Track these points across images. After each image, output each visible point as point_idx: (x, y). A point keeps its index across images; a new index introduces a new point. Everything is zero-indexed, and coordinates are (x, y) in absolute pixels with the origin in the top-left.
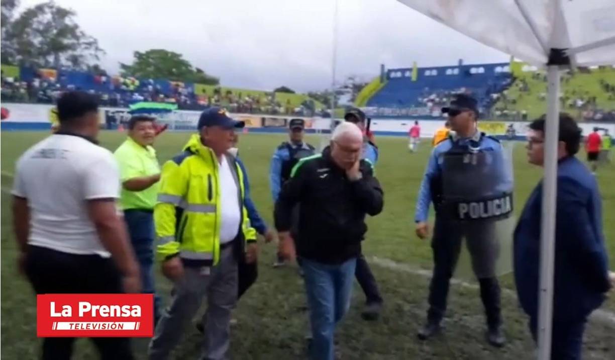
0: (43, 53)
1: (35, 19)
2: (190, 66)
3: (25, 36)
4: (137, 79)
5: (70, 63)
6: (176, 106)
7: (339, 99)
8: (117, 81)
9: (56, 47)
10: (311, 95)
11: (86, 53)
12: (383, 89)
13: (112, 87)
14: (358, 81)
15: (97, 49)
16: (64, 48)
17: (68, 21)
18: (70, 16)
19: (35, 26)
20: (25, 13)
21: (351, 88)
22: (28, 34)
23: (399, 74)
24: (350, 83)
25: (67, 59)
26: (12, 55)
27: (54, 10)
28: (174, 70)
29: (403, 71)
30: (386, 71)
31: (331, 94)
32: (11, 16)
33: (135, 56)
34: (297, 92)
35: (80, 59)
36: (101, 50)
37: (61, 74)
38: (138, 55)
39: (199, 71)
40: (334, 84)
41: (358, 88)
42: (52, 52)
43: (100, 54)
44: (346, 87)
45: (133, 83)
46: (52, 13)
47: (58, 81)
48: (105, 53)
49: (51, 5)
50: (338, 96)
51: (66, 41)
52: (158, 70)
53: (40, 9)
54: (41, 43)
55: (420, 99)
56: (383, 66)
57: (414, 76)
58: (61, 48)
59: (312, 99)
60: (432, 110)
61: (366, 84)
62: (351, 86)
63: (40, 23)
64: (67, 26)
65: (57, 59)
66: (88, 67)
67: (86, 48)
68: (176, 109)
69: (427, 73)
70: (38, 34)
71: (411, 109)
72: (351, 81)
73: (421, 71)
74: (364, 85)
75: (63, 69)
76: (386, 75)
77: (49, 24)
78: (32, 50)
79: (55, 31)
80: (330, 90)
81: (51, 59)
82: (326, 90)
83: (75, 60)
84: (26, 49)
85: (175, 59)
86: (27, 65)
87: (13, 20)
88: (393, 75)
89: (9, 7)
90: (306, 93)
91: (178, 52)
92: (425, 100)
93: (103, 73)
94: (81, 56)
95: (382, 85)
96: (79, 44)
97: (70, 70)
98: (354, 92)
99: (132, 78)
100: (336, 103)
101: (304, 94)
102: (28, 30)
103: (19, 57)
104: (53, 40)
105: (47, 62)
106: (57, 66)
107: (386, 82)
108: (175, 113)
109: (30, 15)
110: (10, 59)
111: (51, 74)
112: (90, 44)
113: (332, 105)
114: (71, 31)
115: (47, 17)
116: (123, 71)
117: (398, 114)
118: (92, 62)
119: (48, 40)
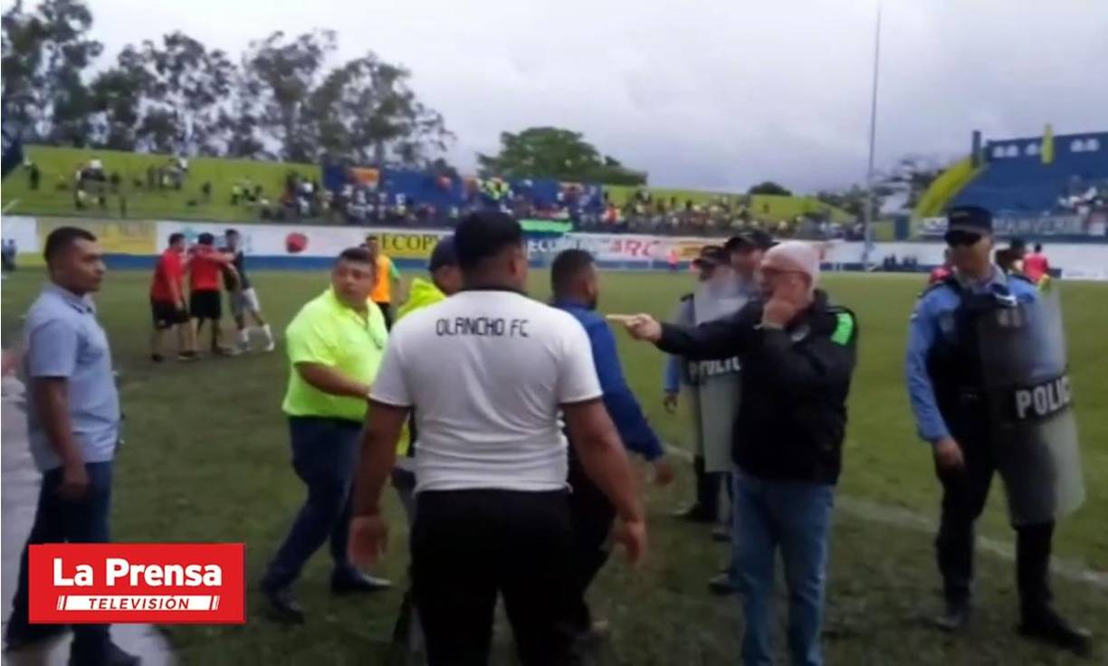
0: (359, 143)
1: (346, 86)
2: (596, 153)
3: (331, 115)
4: (505, 180)
5: (398, 158)
6: (569, 226)
7: (882, 204)
8: (473, 184)
9: (379, 131)
10: (823, 197)
11: (424, 138)
12: (977, 181)
13: (464, 196)
14: (922, 167)
15: (442, 131)
16: (390, 132)
17: (397, 87)
18: (400, 78)
19: (346, 97)
20: (331, 77)
21: (910, 181)
22: (336, 113)
23: (1013, 151)
24: (906, 172)
25: (396, 151)
26: (310, 148)
27: (376, 69)
28: (568, 163)
29: (1022, 144)
30: (983, 143)
31: (864, 195)
32: (311, 82)
33: (503, 141)
34: (795, 193)
35: (415, 150)
36: (450, 133)
37: (385, 175)
38: (508, 139)
39: (611, 162)
40: (871, 174)
41: (922, 181)
42: (372, 140)
43: (447, 140)
44: (898, 179)
45: (498, 187)
46: (373, 75)
47: (381, 187)
48: (455, 138)
49: (370, 61)
50: (880, 199)
51: (394, 121)
52: (541, 162)
53: (353, 68)
54: (355, 125)
55: (1063, 201)
56: (977, 135)
57: (1046, 153)
58: (385, 132)
59: (825, 206)
60: (1087, 222)
61: (941, 172)
62: (908, 177)
63: (353, 90)
64: (394, 95)
65: (380, 152)
66: (428, 162)
67: (425, 131)
68: (569, 231)
69: (1077, 146)
70: (350, 111)
71: (1042, 220)
72: (908, 168)
73: (1062, 143)
74: (934, 173)
75: (388, 167)
76: (983, 154)
77: (367, 92)
78: (341, 137)
79: (376, 105)
80: (864, 185)
81: (370, 151)
82: (856, 187)
83: (407, 152)
84: (331, 136)
85: (570, 142)
86: (335, 163)
87: (312, 89)
88: (999, 152)
89: (307, 69)
90: (814, 194)
91: (574, 129)
92: (1074, 199)
93: (451, 173)
94: (418, 144)
95: (977, 171)
96: (414, 125)
97: (398, 169)
98: (915, 189)
99: (498, 180)
100: (875, 211)
101: (809, 197)
102: (336, 105)
103: (321, 150)
104: (372, 119)
105: (364, 156)
106: (378, 163)
107: (984, 166)
108: (567, 237)
109: (340, 78)
110: (308, 154)
111: (370, 177)
112: (431, 124)
113: (868, 216)
114: (401, 104)
115: (365, 81)
116: (481, 167)
117: (1011, 231)
118: (433, 154)
119: (366, 120)
